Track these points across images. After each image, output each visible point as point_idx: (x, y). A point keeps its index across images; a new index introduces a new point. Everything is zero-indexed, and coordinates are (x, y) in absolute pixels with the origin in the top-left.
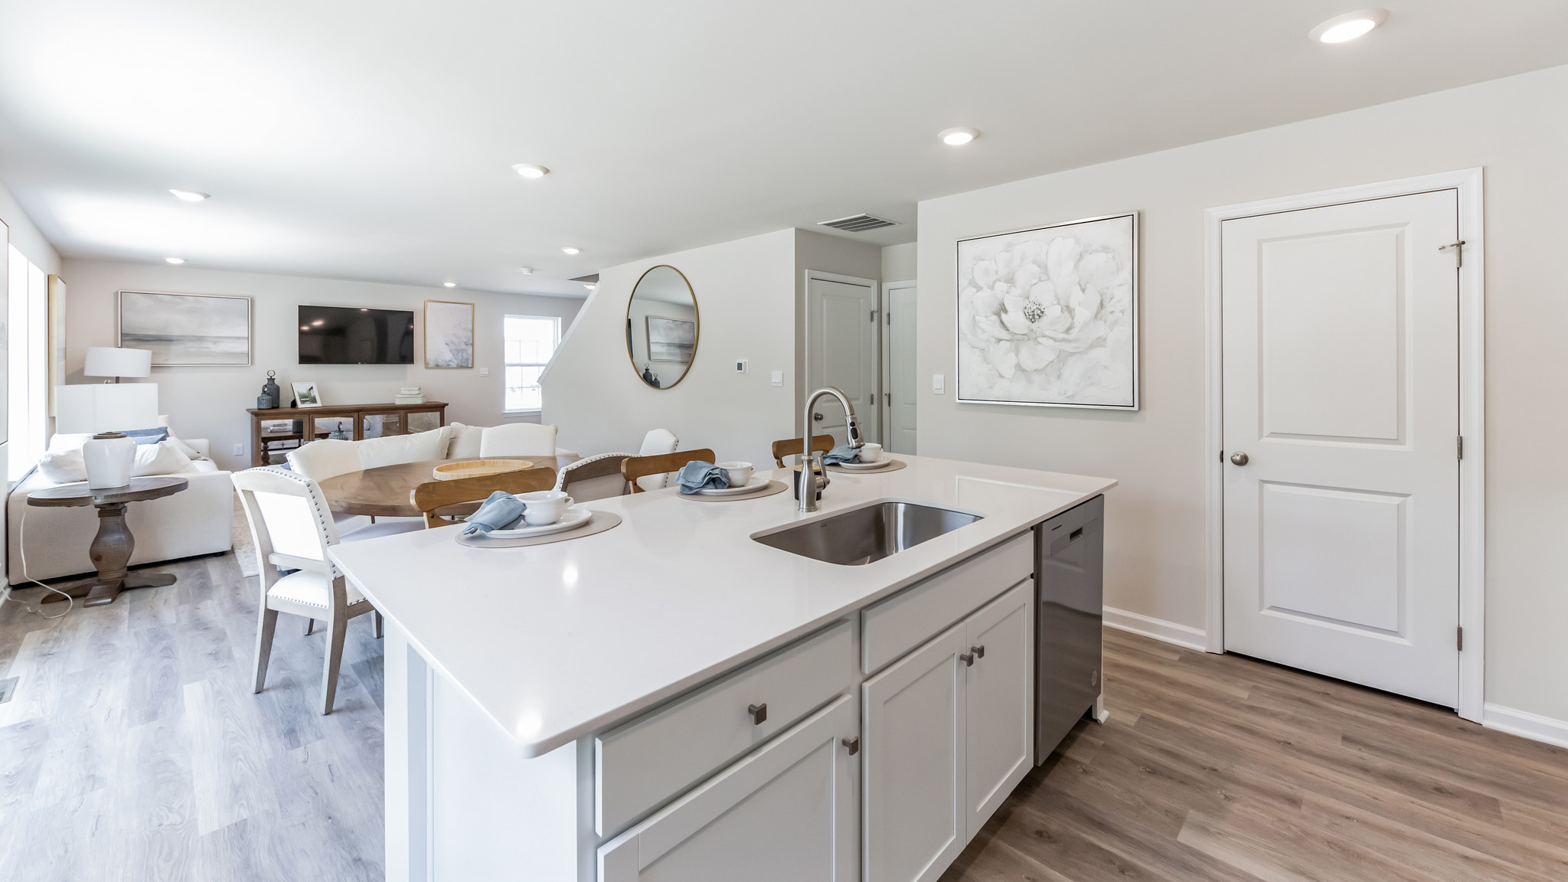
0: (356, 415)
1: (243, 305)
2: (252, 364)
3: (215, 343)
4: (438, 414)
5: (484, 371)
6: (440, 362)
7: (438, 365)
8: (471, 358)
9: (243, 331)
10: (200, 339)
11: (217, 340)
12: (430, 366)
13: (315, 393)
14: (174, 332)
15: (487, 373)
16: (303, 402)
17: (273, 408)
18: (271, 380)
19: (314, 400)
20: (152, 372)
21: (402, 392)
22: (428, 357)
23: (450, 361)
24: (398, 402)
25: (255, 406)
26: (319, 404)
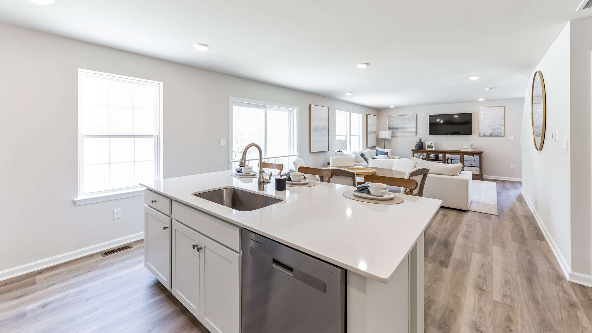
0: (443, 153)
1: (414, 117)
2: (416, 135)
3: (407, 129)
4: (478, 157)
5: (512, 138)
6: (486, 134)
7: (485, 135)
8: (503, 132)
9: (414, 125)
10: (404, 128)
11: (408, 128)
12: (481, 136)
13: (433, 145)
14: (398, 126)
15: (513, 139)
16: (428, 148)
17: (420, 149)
18: (421, 140)
19: (432, 147)
20: (392, 137)
21: (464, 146)
22: (480, 132)
23: (491, 133)
24: (462, 150)
25: (414, 148)
26: (434, 149)
